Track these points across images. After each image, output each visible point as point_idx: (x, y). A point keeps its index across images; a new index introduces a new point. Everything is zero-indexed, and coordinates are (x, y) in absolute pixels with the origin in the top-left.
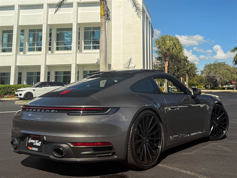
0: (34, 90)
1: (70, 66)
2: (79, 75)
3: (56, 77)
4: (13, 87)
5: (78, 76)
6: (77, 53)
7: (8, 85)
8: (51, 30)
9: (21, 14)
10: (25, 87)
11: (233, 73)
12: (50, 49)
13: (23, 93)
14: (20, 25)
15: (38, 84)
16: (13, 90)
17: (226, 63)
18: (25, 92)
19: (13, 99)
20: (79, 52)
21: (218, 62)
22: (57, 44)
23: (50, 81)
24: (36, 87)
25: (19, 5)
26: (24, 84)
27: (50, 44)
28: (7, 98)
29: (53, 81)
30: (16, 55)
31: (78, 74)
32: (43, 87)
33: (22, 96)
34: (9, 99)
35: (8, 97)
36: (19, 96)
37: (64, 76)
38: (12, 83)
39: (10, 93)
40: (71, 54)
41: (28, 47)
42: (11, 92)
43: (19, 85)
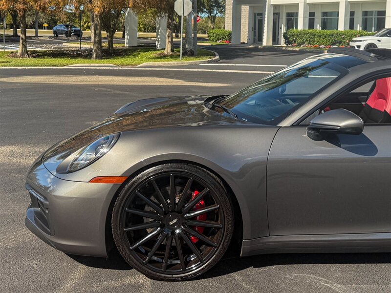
0: (379, 41)
4: (343, 35)
7: (335, 31)
10: (362, 35)
13: (363, 46)
15: (382, 32)
16: (344, 38)
18: (366, 43)
24: (383, 36)
26: (358, 29)
38: (341, 27)
43: (352, 32)
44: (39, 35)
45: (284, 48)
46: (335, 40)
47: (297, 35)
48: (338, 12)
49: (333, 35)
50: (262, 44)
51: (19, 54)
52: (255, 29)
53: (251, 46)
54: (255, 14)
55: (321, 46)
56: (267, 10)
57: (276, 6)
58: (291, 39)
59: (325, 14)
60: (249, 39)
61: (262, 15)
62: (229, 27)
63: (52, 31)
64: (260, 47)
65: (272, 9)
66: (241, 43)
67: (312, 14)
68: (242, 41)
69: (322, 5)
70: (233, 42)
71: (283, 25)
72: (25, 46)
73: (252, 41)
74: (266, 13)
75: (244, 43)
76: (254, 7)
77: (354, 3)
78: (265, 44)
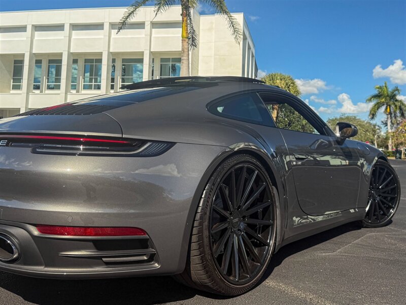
8: (114, 61)
9: (73, 37)
11: (367, 131)
12: (112, 87)
14: (71, 52)
17: (357, 118)
21: (346, 115)
22: (123, 81)
25: (70, 24)
27: (113, 80)
30: (66, 93)
41: (83, 84)
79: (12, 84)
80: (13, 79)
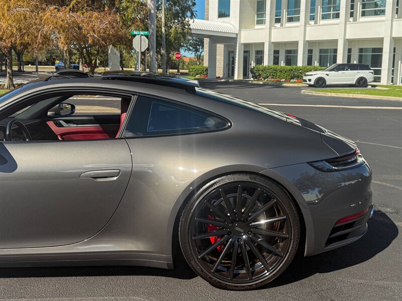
0: (327, 75)
1: (381, 40)
2: (395, 53)
3: (360, 57)
5: (394, 55)
6: (394, 20)
7: (294, 67)
10: (316, 70)
12: (352, 15)
13: (313, 78)
15: (333, 66)
16: (301, 73)
18: (316, 77)
19: (300, 85)
20: (397, 18)
22: (364, 6)
23: (352, 63)
24: (331, 70)
26: (316, 65)
27: (352, 7)
28: (293, 83)
29: (355, 62)
30: (305, 26)
31: (394, 51)
32: (339, 72)
33: (312, 83)
34: (296, 85)
35: (295, 82)
36: (308, 82)
37: (372, 55)
38: (300, 63)
39: (298, 77)
40: (384, 21)
41: (321, 13)
42: (298, 75)
43: (309, 67)
44: (39, 70)
45: (250, 82)
46: (294, 75)
47: (262, 71)
48: (297, 50)
49: (292, 70)
50: (233, 78)
51: (6, 86)
52: (229, 65)
53: (223, 80)
54: (229, 52)
55: (282, 80)
56: (237, 48)
57: (246, 45)
58: (257, 74)
59: (288, 52)
60: (224, 74)
61: (234, 52)
62: (206, 64)
63: (54, 67)
64: (230, 80)
65: (243, 47)
66: (217, 78)
67: (276, 52)
68: (217, 76)
69: (285, 44)
70: (209, 77)
71: (252, 62)
72: (11, 80)
73: (226, 75)
74: (237, 51)
75: (219, 77)
76: (228, 46)
77: (313, 42)
78: (236, 78)
79: (256, 19)
80: (257, 14)
